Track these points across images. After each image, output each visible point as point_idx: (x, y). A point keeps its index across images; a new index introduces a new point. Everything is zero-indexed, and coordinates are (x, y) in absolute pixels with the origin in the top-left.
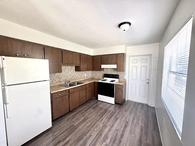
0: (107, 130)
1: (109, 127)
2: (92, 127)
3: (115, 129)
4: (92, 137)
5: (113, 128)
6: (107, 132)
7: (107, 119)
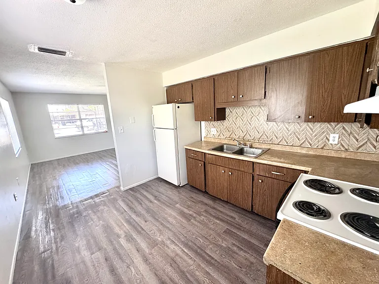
0: (143, 245)
1: (147, 251)
2: (162, 224)
3: (135, 261)
4: (143, 222)
5: (139, 259)
6: (138, 244)
7: (172, 255)
